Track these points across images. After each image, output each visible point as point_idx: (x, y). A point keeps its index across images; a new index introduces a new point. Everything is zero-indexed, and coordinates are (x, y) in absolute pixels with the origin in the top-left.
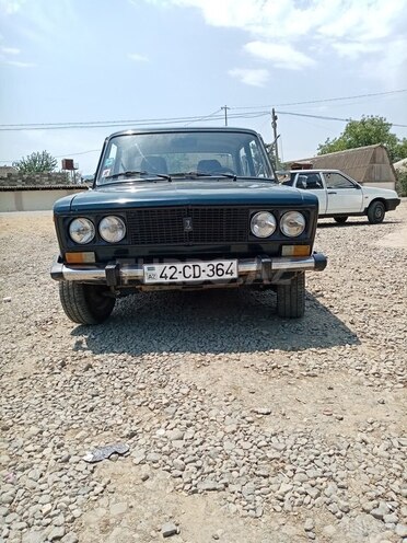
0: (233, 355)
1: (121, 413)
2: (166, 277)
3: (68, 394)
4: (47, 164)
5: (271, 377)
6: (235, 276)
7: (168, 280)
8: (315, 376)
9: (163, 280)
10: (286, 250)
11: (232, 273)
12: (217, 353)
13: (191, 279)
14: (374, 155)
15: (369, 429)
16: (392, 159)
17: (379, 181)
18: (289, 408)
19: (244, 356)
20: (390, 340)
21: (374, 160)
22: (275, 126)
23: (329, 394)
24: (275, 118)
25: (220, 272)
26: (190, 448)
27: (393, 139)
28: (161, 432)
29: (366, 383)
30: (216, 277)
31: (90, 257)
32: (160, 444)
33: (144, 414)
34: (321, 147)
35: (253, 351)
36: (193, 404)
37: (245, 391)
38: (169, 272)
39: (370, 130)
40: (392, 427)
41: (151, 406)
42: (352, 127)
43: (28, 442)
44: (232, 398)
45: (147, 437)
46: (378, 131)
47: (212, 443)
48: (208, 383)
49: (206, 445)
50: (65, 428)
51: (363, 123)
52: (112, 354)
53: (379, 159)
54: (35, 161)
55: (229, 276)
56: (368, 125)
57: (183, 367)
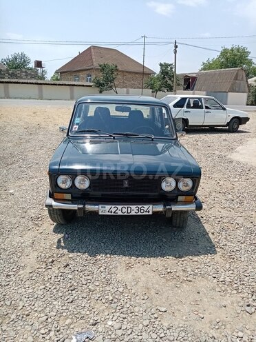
0: (146, 260)
1: (87, 305)
2: (111, 212)
3: (58, 287)
4: (24, 61)
5: (167, 280)
6: (151, 213)
7: (112, 214)
8: (190, 281)
9: (110, 214)
10: (180, 198)
11: (149, 212)
12: (138, 256)
13: (126, 214)
14: (237, 74)
15: (217, 327)
16: (248, 76)
17: (238, 92)
18: (176, 307)
19: (152, 260)
20: (233, 251)
21: (236, 78)
22: (175, 52)
23: (197, 297)
24: (176, 47)
25: (142, 211)
26: (126, 336)
27: (250, 62)
28: (110, 323)
29: (218, 289)
30: (140, 213)
31: (68, 196)
32: (110, 333)
33: (100, 307)
34: (204, 64)
35: (157, 256)
36: (125, 301)
37: (153, 292)
38: (113, 210)
39: (236, 55)
40: (228, 326)
41: (104, 301)
42: (224, 52)
43: (41, 326)
44: (146, 297)
45: (103, 326)
46: (241, 57)
47: (137, 333)
48: (133, 284)
49: (133, 334)
50: (59, 315)
51: (232, 50)
52: (79, 254)
53: (240, 78)
54: (16, 59)
55: (147, 213)
56: (235, 52)
57: (119, 268)
